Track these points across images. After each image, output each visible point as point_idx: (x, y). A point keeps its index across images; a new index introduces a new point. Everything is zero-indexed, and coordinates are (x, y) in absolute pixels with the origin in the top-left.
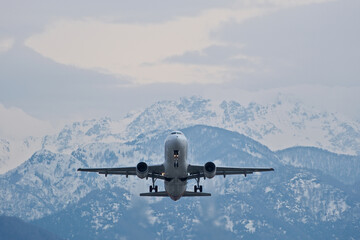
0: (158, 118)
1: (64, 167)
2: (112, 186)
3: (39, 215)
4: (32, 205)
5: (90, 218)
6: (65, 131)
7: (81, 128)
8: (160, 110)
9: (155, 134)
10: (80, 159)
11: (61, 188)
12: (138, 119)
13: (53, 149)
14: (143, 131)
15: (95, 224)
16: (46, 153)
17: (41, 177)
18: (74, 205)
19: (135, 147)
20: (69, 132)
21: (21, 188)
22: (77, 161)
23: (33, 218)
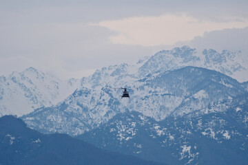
0: (160, 63)
1: (97, 98)
2: (130, 110)
3: (81, 132)
4: (76, 125)
5: (116, 133)
6: (96, 73)
7: (107, 71)
8: (161, 57)
9: (158, 74)
10: (107, 92)
11: (95, 112)
12: (147, 63)
13: (88, 86)
14: (150, 72)
15: (119, 137)
17: (81, 106)
18: (105, 124)
19: (145, 83)
20: (99, 74)
21: (68, 114)
22: (105, 94)
23: (76, 134)
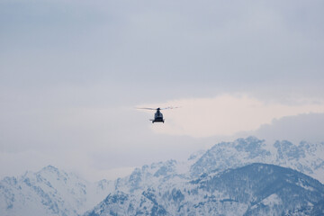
0: (218, 159)
1: (136, 206)
6: (135, 173)
7: (149, 170)
8: (220, 151)
9: (216, 173)
10: (150, 198)
12: (201, 160)
13: (125, 190)
14: (205, 170)
16: (120, 194)
19: (199, 185)
20: (139, 174)
22: (148, 200)
